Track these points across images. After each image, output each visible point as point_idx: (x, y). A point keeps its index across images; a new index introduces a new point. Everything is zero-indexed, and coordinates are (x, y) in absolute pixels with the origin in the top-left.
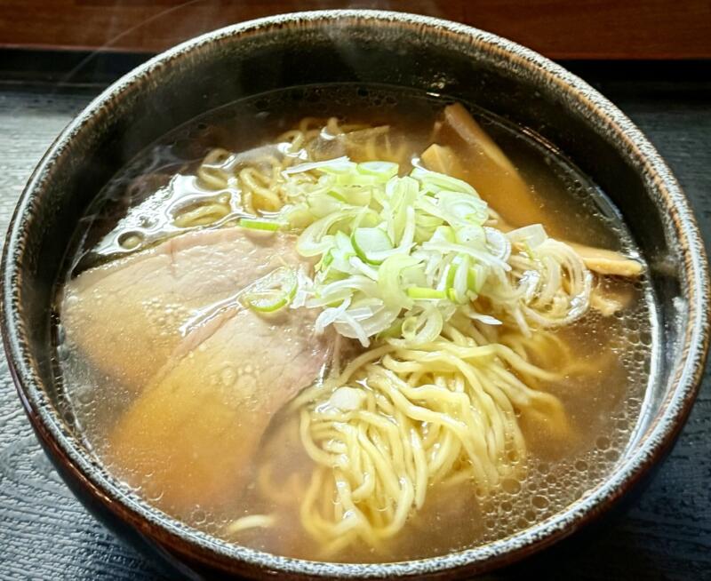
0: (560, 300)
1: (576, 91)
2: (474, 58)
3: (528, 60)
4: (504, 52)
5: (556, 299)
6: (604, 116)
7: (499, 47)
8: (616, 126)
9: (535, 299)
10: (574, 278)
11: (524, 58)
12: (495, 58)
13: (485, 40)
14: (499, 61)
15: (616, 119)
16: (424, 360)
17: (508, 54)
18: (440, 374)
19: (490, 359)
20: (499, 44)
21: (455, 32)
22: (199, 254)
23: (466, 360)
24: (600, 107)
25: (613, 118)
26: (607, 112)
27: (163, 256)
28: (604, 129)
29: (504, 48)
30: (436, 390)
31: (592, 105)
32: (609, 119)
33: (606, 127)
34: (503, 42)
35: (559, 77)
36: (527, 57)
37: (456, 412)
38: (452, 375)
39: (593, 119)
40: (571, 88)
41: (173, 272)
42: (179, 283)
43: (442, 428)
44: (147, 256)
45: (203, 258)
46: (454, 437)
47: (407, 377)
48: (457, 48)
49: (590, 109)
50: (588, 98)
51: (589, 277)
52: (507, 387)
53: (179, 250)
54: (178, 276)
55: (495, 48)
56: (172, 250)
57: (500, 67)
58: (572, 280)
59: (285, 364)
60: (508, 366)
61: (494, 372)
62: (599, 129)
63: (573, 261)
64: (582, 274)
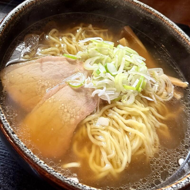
0: (165, 93)
1: (174, 27)
2: (139, 12)
3: (159, 15)
4: (151, 12)
7: (149, 10)
8: (187, 40)
9: (157, 92)
10: (169, 86)
11: (157, 14)
12: (147, 13)
13: (145, 7)
14: (148, 14)
15: (187, 38)
17: (152, 12)
18: (133, 115)
19: (148, 111)
20: (150, 9)
21: (135, 3)
22: (51, 64)
23: (142, 111)
24: (181, 34)
25: (186, 37)
26: (184, 35)
27: (39, 63)
28: (181, 41)
29: (151, 10)
30: (133, 121)
31: (179, 32)
32: (184, 38)
34: (151, 8)
35: (168, 22)
36: (158, 14)
37: (140, 129)
38: (138, 116)
39: (178, 37)
40: (172, 26)
41: (41, 69)
42: (44, 73)
43: (135, 135)
44: (33, 63)
45: (52, 66)
46: (140, 138)
47: (123, 115)
48: (135, 8)
49: (178, 34)
50: (177, 30)
51: (173, 87)
52: (154, 121)
53: (44, 62)
54: (43, 71)
55: (148, 10)
56: (41, 62)
57: (148, 16)
58: (168, 87)
59: (81, 106)
60: (153, 114)
61: (150, 116)
62: (179, 40)
63: (168, 81)
64: (171, 86)
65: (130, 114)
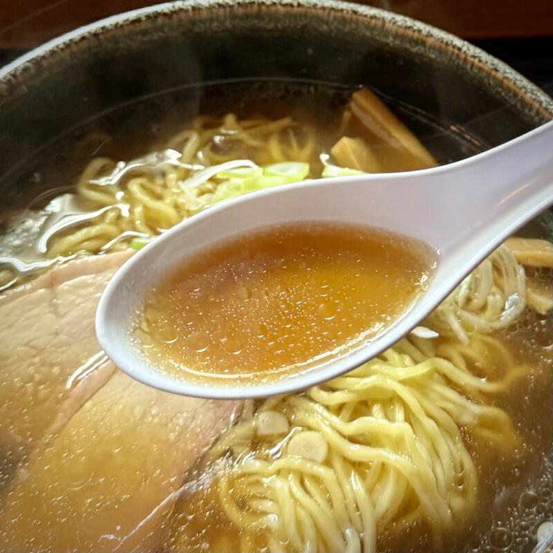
0: (494, 299)
1: (499, 75)
2: (387, 44)
3: (447, 44)
4: (420, 37)
5: (491, 299)
6: (531, 101)
7: (414, 31)
8: (544, 112)
9: (468, 300)
10: (507, 275)
11: (442, 42)
12: (410, 43)
13: (399, 23)
14: (414, 47)
15: (544, 105)
16: (357, 387)
17: (424, 38)
18: (375, 401)
19: (429, 376)
20: (415, 28)
21: (366, 16)
22: (85, 285)
23: (403, 382)
24: (526, 93)
25: (541, 103)
26: (534, 97)
27: (42, 291)
28: (531, 116)
29: (420, 31)
30: (374, 421)
31: (518, 90)
32: (537, 105)
33: (533, 113)
34: (419, 25)
35: (480, 61)
36: (445, 41)
37: (398, 444)
38: (389, 401)
39: (519, 105)
40: (494, 73)
41: (54, 309)
42: (64, 320)
43: (383, 464)
44: (23, 293)
45: (91, 289)
47: (338, 409)
48: (368, 34)
49: (515, 95)
50: (512, 82)
51: (521, 271)
52: (450, 406)
53: (61, 283)
54: (62, 314)
55: (410, 32)
56: (52, 283)
57: (416, 53)
58: (505, 277)
59: (196, 409)
60: (449, 382)
61: (434, 391)
62: (526, 115)
63: (504, 257)
64: (515, 270)
65: (363, 398)
